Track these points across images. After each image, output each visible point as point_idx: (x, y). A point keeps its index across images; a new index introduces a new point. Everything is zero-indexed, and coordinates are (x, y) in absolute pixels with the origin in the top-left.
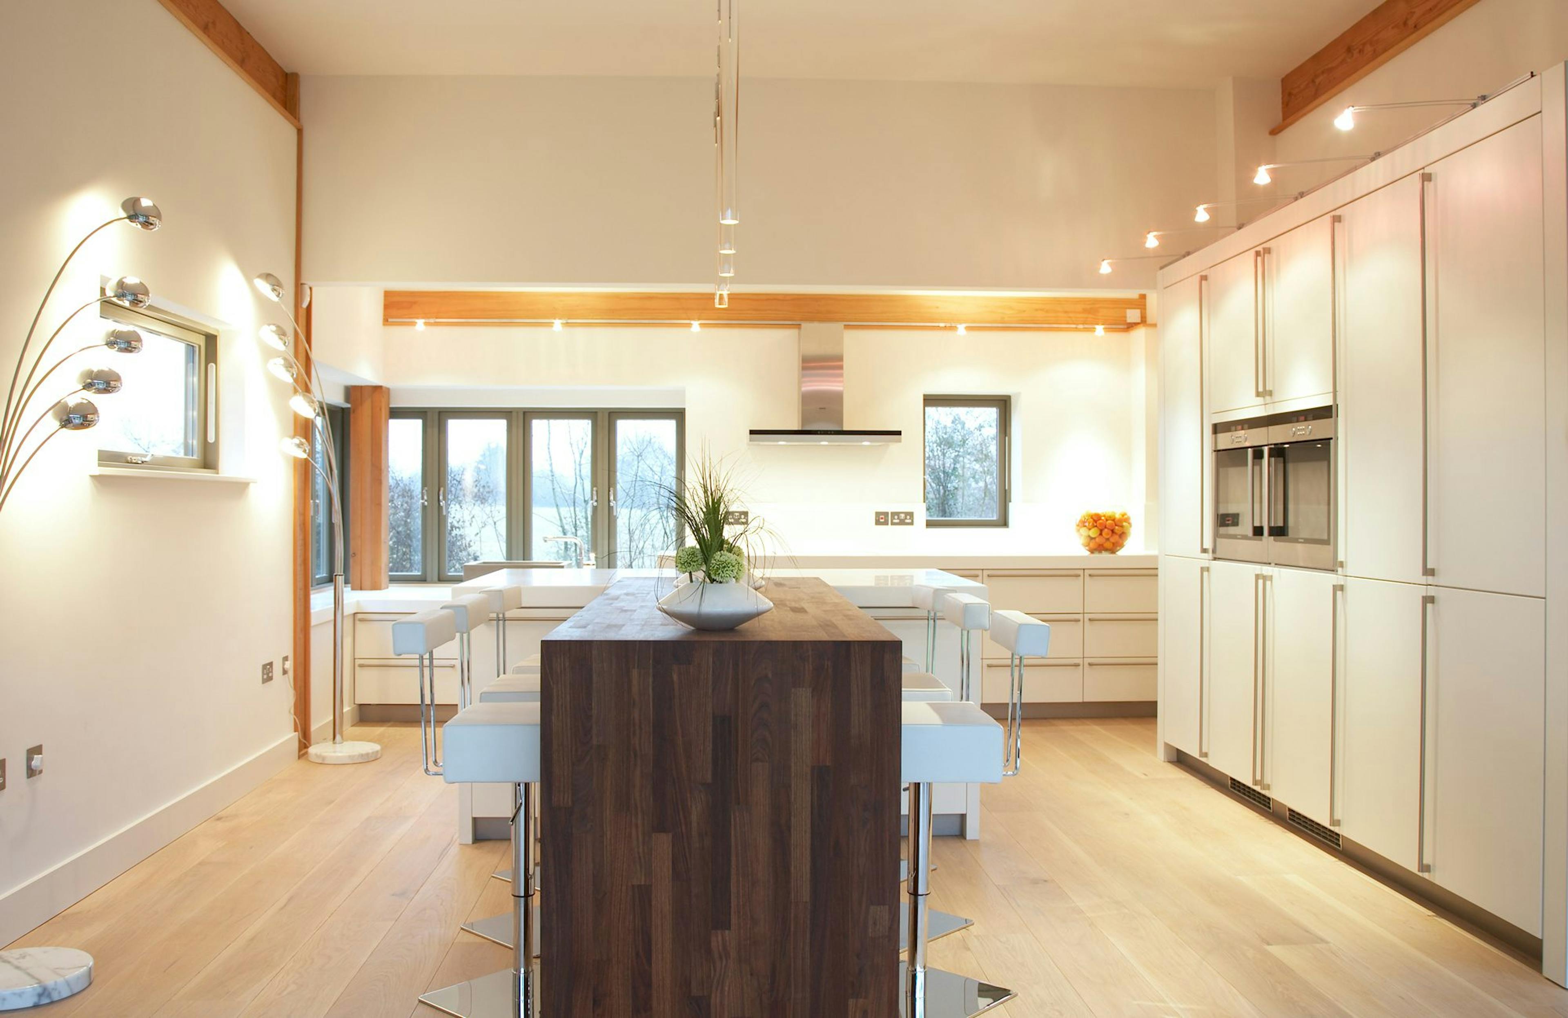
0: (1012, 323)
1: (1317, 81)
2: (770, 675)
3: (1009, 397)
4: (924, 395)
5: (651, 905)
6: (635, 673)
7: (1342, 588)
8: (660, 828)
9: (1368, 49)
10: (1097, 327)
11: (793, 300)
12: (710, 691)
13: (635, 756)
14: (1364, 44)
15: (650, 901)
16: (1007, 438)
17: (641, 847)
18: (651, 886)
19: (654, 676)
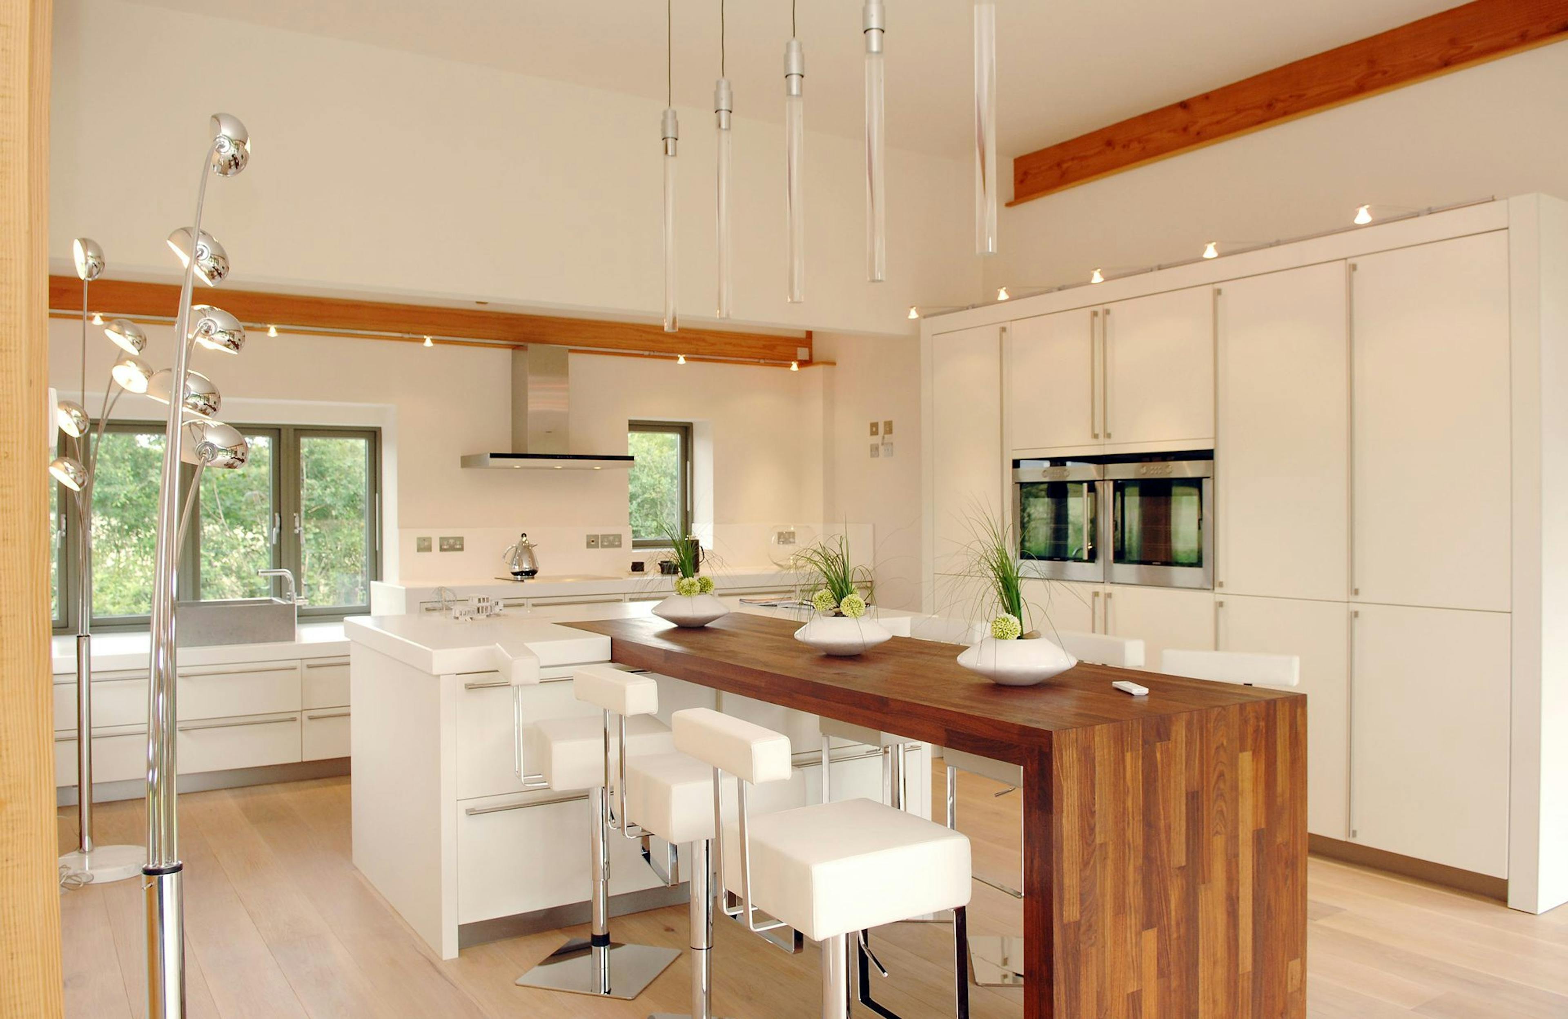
0: (705, 355)
1: (1065, 166)
2: (1225, 743)
3: (691, 424)
4: (630, 421)
5: (1141, 1011)
6: (1128, 755)
7: (1221, 604)
8: (1148, 925)
9: (1135, 145)
10: (793, 363)
11: (507, 319)
12: (1184, 767)
13: (1129, 847)
14: (1131, 141)
15: (1141, 1008)
16: (688, 463)
17: (1134, 949)
18: (1141, 990)
19: (1143, 758)
